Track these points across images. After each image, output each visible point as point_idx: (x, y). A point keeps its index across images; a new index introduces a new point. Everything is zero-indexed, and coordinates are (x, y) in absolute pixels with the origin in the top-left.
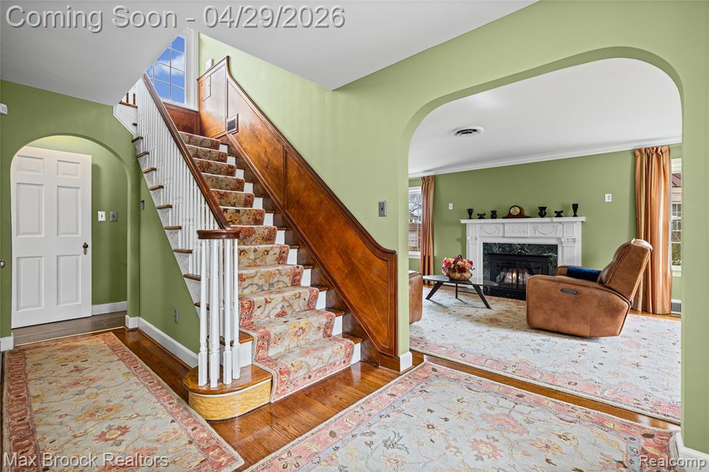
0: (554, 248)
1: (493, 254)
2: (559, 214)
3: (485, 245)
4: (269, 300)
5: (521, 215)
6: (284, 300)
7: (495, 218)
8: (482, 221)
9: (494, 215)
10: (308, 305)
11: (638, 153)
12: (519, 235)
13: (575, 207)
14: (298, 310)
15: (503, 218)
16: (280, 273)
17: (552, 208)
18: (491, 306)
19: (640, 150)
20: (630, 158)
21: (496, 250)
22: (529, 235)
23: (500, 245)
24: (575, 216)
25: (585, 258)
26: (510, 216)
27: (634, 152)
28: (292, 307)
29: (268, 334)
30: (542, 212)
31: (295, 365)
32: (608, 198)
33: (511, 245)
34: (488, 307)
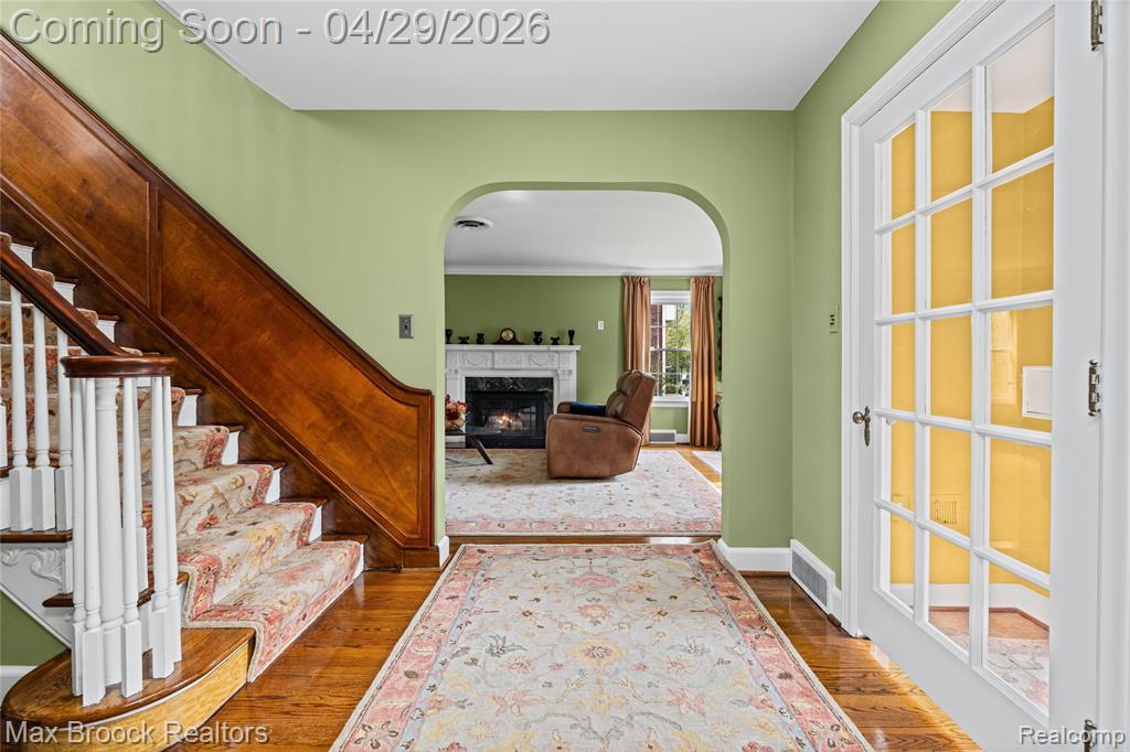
0: (549, 382)
1: (479, 392)
2: (555, 342)
3: (469, 380)
4: (189, 498)
5: (514, 342)
6: (217, 494)
7: (482, 343)
8: (465, 347)
9: (480, 340)
10: (254, 498)
11: (625, 280)
12: (511, 366)
13: (571, 334)
14: (236, 511)
15: (494, 343)
16: (186, 444)
17: (548, 334)
18: (492, 460)
19: (627, 277)
20: (619, 284)
21: (482, 387)
22: (523, 366)
23: (489, 380)
24: (571, 344)
25: (580, 391)
26: (501, 341)
27: (622, 278)
28: (227, 507)
29: (216, 561)
30: (537, 339)
31: (287, 600)
32: (601, 324)
33: (501, 378)
34: (489, 462)
